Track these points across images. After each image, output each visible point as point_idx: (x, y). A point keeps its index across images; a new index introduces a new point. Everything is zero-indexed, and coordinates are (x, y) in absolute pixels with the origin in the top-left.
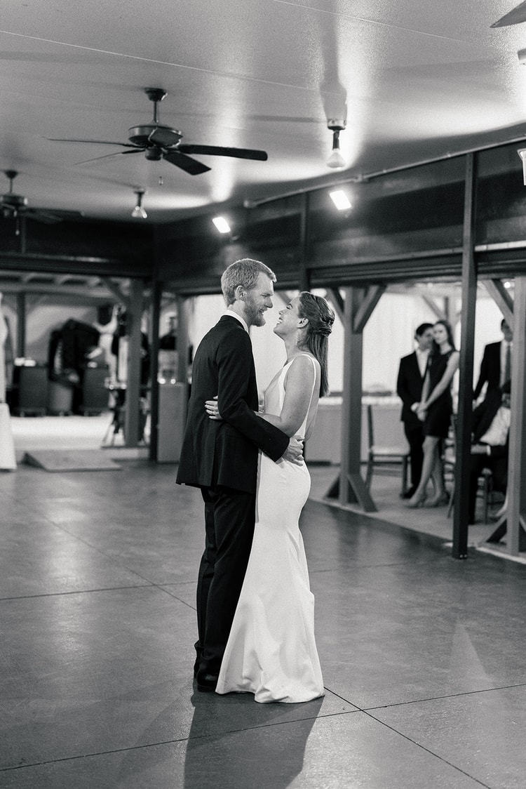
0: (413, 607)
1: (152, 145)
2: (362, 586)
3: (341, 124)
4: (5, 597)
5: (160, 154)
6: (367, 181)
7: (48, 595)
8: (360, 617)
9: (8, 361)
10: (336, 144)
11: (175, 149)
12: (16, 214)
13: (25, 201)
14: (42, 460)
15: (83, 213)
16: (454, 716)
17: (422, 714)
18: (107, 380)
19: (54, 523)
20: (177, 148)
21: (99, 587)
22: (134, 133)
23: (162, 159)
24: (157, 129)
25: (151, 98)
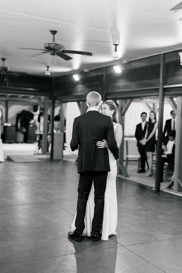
0: (141, 210)
1: (52, 50)
2: (123, 203)
3: (118, 43)
5: (55, 53)
7: (15, 205)
10: (116, 50)
12: (5, 73)
13: (8, 69)
14: (13, 159)
15: (28, 73)
16: (155, 248)
17: (144, 248)
18: (36, 131)
19: (17, 180)
20: (61, 51)
21: (33, 203)
22: (46, 46)
23: (56, 55)
24: (54, 44)
25: (52, 34)
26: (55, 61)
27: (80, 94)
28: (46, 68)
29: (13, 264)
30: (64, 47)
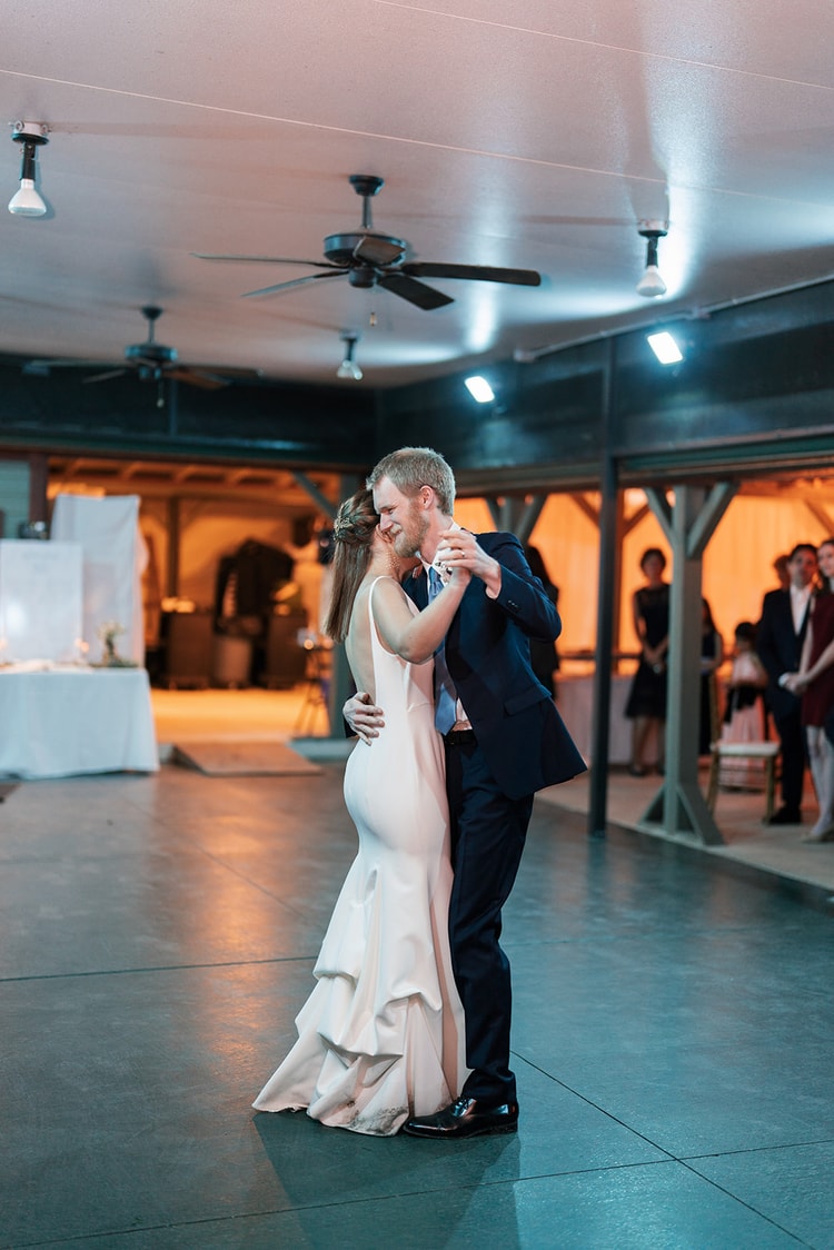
0: (772, 997)
1: (358, 264)
2: (691, 963)
3: (660, 227)
4: (128, 969)
5: (371, 277)
6: (708, 316)
7: (194, 966)
8: (685, 1012)
9: (151, 605)
10: (652, 258)
11: (395, 270)
12: (158, 374)
13: (174, 355)
14: (198, 758)
15: (261, 373)
16: (827, 1173)
17: (774, 1169)
18: (301, 633)
19: (209, 855)
20: (399, 268)
21: (273, 956)
22: (331, 246)
23: (376, 286)
24: (365, 238)
25: (359, 191)
26: (373, 314)
27: (495, 463)
28: (342, 349)
29: (171, 1226)
30: (415, 249)
